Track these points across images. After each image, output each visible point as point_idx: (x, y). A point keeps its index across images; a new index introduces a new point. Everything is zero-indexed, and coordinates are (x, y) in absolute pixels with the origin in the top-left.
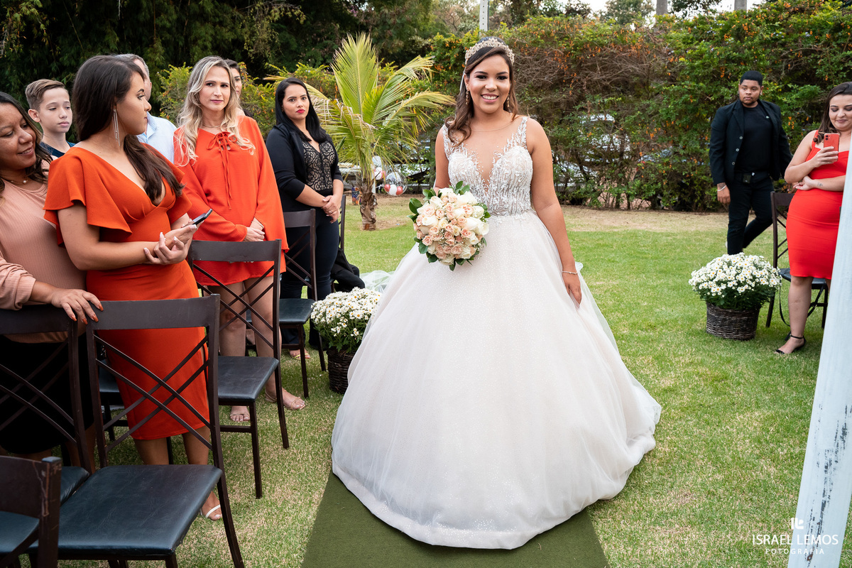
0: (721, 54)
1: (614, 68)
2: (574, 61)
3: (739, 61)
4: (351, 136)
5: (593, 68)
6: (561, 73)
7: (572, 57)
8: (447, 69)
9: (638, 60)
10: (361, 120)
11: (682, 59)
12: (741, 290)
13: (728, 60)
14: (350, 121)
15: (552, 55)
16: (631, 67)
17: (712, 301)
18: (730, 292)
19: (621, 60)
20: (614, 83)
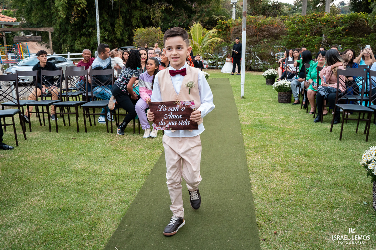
0: (297, 28)
1: (269, 32)
2: (258, 29)
3: (302, 30)
4: (195, 49)
5: (264, 31)
6: (255, 32)
7: (258, 28)
8: (222, 30)
9: (276, 28)
10: (198, 45)
11: (287, 29)
12: (269, 75)
13: (300, 29)
14: (195, 45)
15: (252, 27)
16: (274, 31)
17: (265, 77)
18: (268, 75)
19: (271, 29)
20: (270, 36)
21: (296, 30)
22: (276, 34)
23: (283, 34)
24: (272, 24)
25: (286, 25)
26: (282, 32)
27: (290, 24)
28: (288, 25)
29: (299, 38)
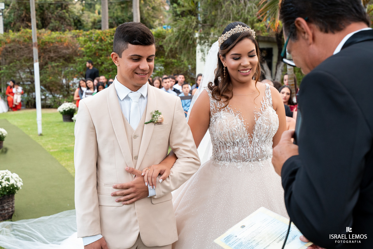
0: (95, 48)
1: (58, 52)
3: (102, 50)
5: (50, 51)
9: (67, 48)
11: (82, 49)
13: (99, 49)
16: (64, 51)
19: (60, 48)
20: (60, 57)
21: (94, 50)
22: (68, 56)
23: (76, 55)
24: (61, 41)
25: (80, 43)
26: (75, 53)
27: (85, 42)
28: (82, 43)
29: (99, 60)
